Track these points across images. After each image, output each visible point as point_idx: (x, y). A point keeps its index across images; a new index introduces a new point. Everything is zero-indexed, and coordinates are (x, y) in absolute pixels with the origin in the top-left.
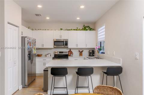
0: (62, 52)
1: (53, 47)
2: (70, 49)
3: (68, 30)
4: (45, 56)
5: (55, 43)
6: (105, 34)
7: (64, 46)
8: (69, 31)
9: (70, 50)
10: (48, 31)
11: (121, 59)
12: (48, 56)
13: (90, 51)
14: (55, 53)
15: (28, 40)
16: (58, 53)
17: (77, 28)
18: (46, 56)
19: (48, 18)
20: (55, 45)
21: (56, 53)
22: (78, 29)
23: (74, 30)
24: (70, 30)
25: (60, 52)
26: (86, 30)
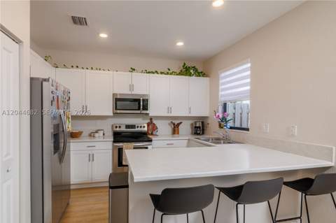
0: (133, 126)
1: (112, 114)
2: (151, 119)
3: (149, 73)
4: (90, 135)
5: (118, 102)
6: (252, 84)
7: (139, 112)
8: (151, 75)
9: (151, 122)
10: (98, 71)
11: (334, 148)
12: (99, 137)
13: (196, 123)
14: (115, 129)
15: (54, 89)
16: (123, 129)
17: (169, 70)
18: (92, 135)
19: (103, 36)
20: (116, 109)
21: (118, 129)
22: (171, 71)
23: (162, 73)
24: (153, 73)
25: (128, 127)
26: (190, 75)
